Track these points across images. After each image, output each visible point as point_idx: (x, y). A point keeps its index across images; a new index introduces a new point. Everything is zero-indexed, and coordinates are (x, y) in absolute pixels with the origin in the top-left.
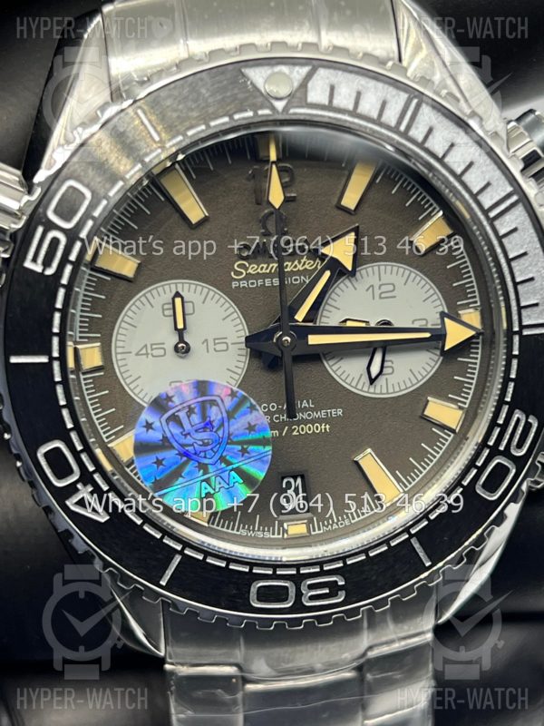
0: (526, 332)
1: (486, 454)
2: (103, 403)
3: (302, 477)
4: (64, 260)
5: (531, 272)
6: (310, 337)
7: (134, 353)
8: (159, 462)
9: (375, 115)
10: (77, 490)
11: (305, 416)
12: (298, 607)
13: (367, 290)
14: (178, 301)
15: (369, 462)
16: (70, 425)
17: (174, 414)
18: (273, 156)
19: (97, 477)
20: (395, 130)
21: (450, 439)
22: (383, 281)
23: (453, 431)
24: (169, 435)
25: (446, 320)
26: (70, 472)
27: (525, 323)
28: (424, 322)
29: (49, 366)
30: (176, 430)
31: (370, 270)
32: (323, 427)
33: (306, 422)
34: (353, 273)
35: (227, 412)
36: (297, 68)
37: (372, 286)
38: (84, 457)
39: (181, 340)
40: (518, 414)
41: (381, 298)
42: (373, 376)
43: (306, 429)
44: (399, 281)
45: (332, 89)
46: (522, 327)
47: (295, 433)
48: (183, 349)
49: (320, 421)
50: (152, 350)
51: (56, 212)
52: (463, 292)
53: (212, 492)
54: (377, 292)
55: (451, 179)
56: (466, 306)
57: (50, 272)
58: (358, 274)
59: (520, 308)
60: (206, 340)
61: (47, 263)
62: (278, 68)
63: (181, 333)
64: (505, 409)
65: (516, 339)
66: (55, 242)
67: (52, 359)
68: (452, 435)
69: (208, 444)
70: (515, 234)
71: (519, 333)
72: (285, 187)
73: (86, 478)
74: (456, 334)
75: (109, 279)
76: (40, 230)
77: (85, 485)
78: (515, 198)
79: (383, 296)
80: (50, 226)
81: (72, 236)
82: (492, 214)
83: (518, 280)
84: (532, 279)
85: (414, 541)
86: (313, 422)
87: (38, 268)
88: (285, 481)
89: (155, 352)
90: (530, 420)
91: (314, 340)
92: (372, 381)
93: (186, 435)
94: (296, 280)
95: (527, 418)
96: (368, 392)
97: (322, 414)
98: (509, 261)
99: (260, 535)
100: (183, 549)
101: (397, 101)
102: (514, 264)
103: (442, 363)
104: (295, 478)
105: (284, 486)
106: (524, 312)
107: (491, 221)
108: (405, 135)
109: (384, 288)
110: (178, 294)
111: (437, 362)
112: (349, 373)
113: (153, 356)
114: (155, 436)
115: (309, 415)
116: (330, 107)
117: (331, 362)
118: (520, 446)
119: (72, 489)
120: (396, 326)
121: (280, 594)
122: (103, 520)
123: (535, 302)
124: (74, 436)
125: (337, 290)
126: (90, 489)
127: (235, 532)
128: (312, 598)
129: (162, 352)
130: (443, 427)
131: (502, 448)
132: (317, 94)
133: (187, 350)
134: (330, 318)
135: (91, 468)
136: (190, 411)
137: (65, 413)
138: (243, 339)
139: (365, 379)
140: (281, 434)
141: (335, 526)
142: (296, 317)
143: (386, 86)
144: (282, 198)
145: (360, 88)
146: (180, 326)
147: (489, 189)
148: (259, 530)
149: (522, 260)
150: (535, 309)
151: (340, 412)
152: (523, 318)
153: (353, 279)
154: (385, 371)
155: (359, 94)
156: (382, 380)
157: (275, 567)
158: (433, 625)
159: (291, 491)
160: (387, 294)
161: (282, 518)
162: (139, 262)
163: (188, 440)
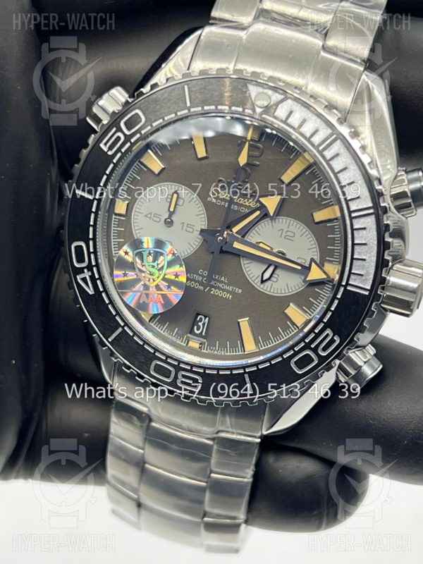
0: (349, 288)
1: (302, 345)
2: (119, 235)
3: (209, 319)
4: (119, 150)
5: (366, 255)
6: (235, 243)
7: (145, 214)
8: (125, 275)
9: (308, 135)
10: (84, 272)
11: (221, 285)
12: (174, 384)
13: (279, 231)
14: (175, 196)
15: (244, 323)
16: (91, 236)
17: (141, 252)
18: (249, 137)
19: (95, 269)
20: (317, 147)
21: (295, 331)
22: (290, 230)
23: (298, 328)
24: (135, 262)
26: (84, 261)
27: (350, 282)
28: (304, 261)
29: (92, 201)
30: (139, 261)
31: (284, 220)
32: (228, 295)
33: (219, 289)
34: (272, 218)
35: (168, 263)
36: (277, 94)
37: (282, 230)
38: (92, 256)
39: (170, 217)
40: (328, 331)
41: (285, 238)
42: (264, 278)
43: (219, 293)
44: (298, 233)
45: (291, 113)
46: (347, 284)
47: (212, 292)
48: (169, 223)
49: (228, 291)
50: (154, 216)
51: (126, 123)
52: (331, 253)
53: (147, 302)
54: (284, 234)
55: (337, 186)
56: (331, 262)
57: (110, 153)
58: (277, 220)
59: (350, 273)
60: (183, 223)
61: (110, 148)
62: (266, 91)
63: (171, 214)
64: (322, 325)
65: (342, 289)
66: (119, 138)
68: (297, 330)
69: (152, 275)
70: (363, 231)
71: (345, 287)
72: (249, 156)
73: (90, 267)
74: (315, 274)
75: (146, 170)
76: (114, 129)
77: (88, 271)
78: (372, 211)
79: (287, 237)
80: (119, 130)
81: (128, 138)
82: (353, 215)
83: (355, 257)
84: (364, 260)
85: (246, 376)
86: (224, 290)
87: (105, 149)
88: (200, 316)
89: (155, 219)
90: (335, 338)
91: (236, 245)
92: (263, 281)
93: (143, 266)
94: (242, 209)
95: (333, 336)
96: (259, 287)
97: (230, 288)
98: (353, 244)
99: (174, 339)
100: (124, 326)
101: (324, 132)
102: (356, 247)
103: (305, 287)
104: (205, 317)
105: (198, 319)
106: (352, 277)
107: (351, 219)
108: (321, 153)
109: (288, 233)
110: (176, 192)
112: (253, 271)
113: (153, 220)
116: (285, 122)
117: (245, 262)
118: (324, 349)
119: (81, 271)
120: (288, 257)
121: (166, 373)
122: (91, 293)
123: (362, 273)
124: (91, 243)
125: (262, 224)
126: (90, 274)
127: (162, 332)
128: (182, 382)
129: (158, 220)
130: (293, 324)
131: (313, 346)
132: (281, 112)
133: (172, 223)
134: (253, 237)
135: (94, 263)
136: (150, 254)
137: (91, 229)
138: (200, 230)
139: (260, 278)
140: (204, 289)
141: (216, 352)
142: (233, 229)
143: (322, 122)
144: (245, 161)
145: (307, 117)
146: (172, 210)
147: (358, 200)
148: (174, 336)
149: (363, 247)
150: (360, 277)
151: (240, 291)
152: (350, 279)
153: (273, 221)
154: (273, 279)
155: (304, 121)
156: (269, 283)
157: (168, 357)
158: (259, 434)
159: (200, 324)
160: (290, 237)
161: (189, 335)
162: (163, 167)
163: (143, 269)
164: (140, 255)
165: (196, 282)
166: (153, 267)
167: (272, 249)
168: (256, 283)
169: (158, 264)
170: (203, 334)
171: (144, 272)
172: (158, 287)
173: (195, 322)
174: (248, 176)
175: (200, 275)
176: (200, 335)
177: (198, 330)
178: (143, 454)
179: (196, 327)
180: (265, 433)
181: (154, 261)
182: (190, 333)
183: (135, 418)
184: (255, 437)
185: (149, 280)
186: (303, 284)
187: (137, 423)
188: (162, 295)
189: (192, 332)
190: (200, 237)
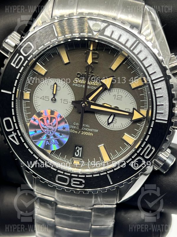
0: (157, 121)
1: (136, 155)
2: (28, 110)
3: (82, 148)
4: (22, 65)
5: (163, 102)
7: (40, 97)
8: (35, 132)
9: (124, 43)
10: (12, 134)
11: (86, 129)
12: (69, 185)
13: (113, 96)
14: (55, 85)
15: (102, 147)
16: (13, 114)
17: (42, 118)
18: (91, 48)
19: (18, 131)
20: (129, 49)
22: (119, 94)
23: (131, 145)
24: (40, 124)
25: (135, 110)
26: (11, 128)
27: (157, 118)
28: (129, 110)
29: (11, 95)
30: (42, 123)
31: (116, 90)
32: (91, 134)
33: (86, 131)
34: (109, 90)
35: (58, 122)
36: (104, 23)
37: (115, 95)
38: (16, 124)
39: (54, 97)
40: (149, 145)
41: (117, 99)
42: (109, 122)
43: (86, 133)
44: (124, 95)
45: (113, 32)
46: (156, 119)
47: (82, 134)
48: (54, 100)
49: (91, 132)
50: (45, 98)
51: (23, 50)
52: (143, 104)
53: (49, 144)
54: (116, 97)
55: (143, 68)
56: (143, 108)
57: (17, 68)
58: (112, 91)
59: (156, 113)
60: (62, 99)
61: (17, 65)
62: (97, 22)
63: (54, 95)
64: (145, 143)
65: (153, 122)
66: (21, 59)
67: (12, 93)
68: (130, 147)
69: (50, 130)
70: (160, 90)
71: (155, 121)
72: (93, 59)
73: (15, 131)
75: (37, 74)
76: (18, 54)
77: (14, 132)
78: (163, 78)
79: (118, 99)
80: (20, 54)
81: (26, 58)
82: (154, 82)
83: (158, 104)
84: (163, 105)
85: (108, 175)
86: (88, 132)
87: (14, 66)
88: (77, 147)
89: (46, 99)
90: (152, 148)
91: (92, 107)
92: (109, 124)
93: (45, 126)
94: (92, 88)
95: (152, 147)
96: (107, 127)
97: (91, 130)
98: (156, 98)
100: (38, 159)
101: (132, 40)
102: (157, 99)
103: (132, 124)
104: (80, 147)
105: (76, 149)
106: (158, 115)
107: (153, 84)
108: (132, 51)
109: (119, 97)
110: (55, 83)
111: (130, 123)
112: (102, 119)
113: (45, 100)
114: (36, 123)
115: (88, 129)
116: (110, 38)
117: (98, 115)
118: (147, 155)
119: (10, 133)
120: (120, 109)
121: (65, 180)
122: (17, 144)
123: (162, 112)
124: (14, 117)
125: (104, 94)
126: (16, 134)
127: (58, 158)
128: (74, 184)
129: (48, 99)
130: (128, 143)
131: (141, 154)
132: (108, 32)
133: (55, 100)
134: (100, 102)
135: (17, 128)
136: (48, 119)
137: (13, 110)
138: (71, 102)
139: (107, 123)
140: (78, 133)
142: (89, 99)
143: (130, 35)
144: (91, 62)
145: (121, 34)
146: (54, 93)
147: (155, 74)
148: (65, 160)
149: (161, 98)
150: (162, 114)
151: (97, 131)
152: (157, 116)
153: (110, 91)
154: (113, 122)
155: (120, 35)
156: (112, 125)
157: (64, 172)
158: (116, 203)
159: (78, 151)
160: (119, 99)
161: (73, 158)
162: (47, 71)
163: (45, 127)
164: (42, 120)
165: (73, 129)
166: (50, 125)
167: (111, 106)
168: (105, 125)
169: (53, 124)
170: (80, 156)
171: (46, 129)
172: (54, 136)
173: (75, 151)
174: (93, 69)
175: (75, 126)
176: (78, 157)
177: (77, 154)
178: (55, 222)
179: (76, 153)
180: (118, 202)
181: (51, 122)
182: (73, 157)
183: (48, 205)
184: (114, 205)
185: (49, 133)
186: (130, 122)
187: (50, 207)
189: (74, 156)
190: (72, 105)
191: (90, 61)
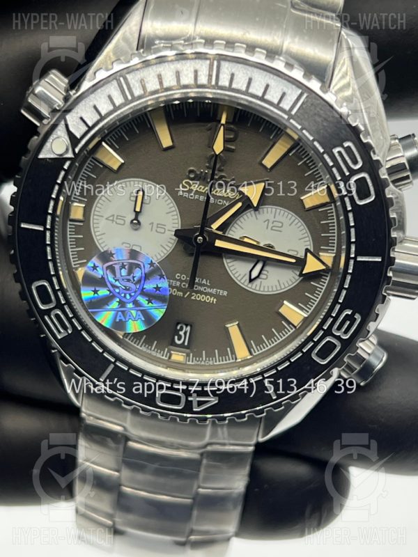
2: (78, 243)
3: (191, 326)
6: (217, 241)
7: (105, 217)
8: (95, 292)
11: (202, 289)
13: (265, 222)
14: (141, 193)
15: (233, 329)
18: (223, 121)
21: (292, 331)
22: (276, 219)
23: (295, 327)
24: (106, 277)
25: (309, 254)
28: (296, 253)
30: (111, 276)
31: (270, 209)
32: (212, 299)
33: (201, 293)
34: (256, 209)
35: (146, 274)
37: (268, 220)
39: (136, 218)
41: (272, 229)
42: (253, 277)
43: (201, 297)
44: (287, 222)
47: (193, 298)
48: (136, 223)
49: (211, 295)
50: (117, 219)
52: (326, 242)
53: (124, 320)
54: (270, 225)
56: (326, 251)
58: (261, 210)
60: (153, 223)
63: (137, 214)
68: (294, 329)
69: (128, 290)
72: (226, 141)
74: (312, 265)
75: (101, 166)
79: (274, 228)
86: (206, 294)
88: (180, 325)
89: (118, 221)
91: (219, 243)
92: (251, 280)
93: (116, 280)
94: (220, 202)
96: (247, 286)
97: (214, 291)
99: (154, 353)
103: (300, 282)
104: (187, 325)
105: (178, 328)
109: (275, 224)
110: (141, 189)
111: (297, 280)
112: (238, 271)
113: (116, 223)
115: (205, 289)
117: (228, 261)
120: (277, 250)
125: (245, 217)
127: (139, 347)
129: (122, 222)
130: (289, 323)
133: (139, 223)
134: (235, 233)
136: (123, 266)
138: (174, 229)
139: (247, 277)
140: (184, 295)
141: (203, 363)
142: (212, 226)
144: (222, 148)
146: (138, 209)
148: (154, 350)
151: (225, 293)
153: (257, 212)
154: (262, 276)
156: (258, 282)
158: (254, 442)
159: (182, 333)
160: (277, 228)
161: (171, 347)
162: (123, 162)
164: (111, 269)
165: (173, 288)
166: (129, 280)
167: (258, 242)
168: (243, 282)
169: (134, 277)
170: (186, 344)
171: (118, 287)
173: (176, 332)
174: (224, 163)
175: (177, 280)
176: (182, 346)
177: (179, 339)
178: (119, 478)
179: (176, 337)
180: (261, 440)
181: (129, 274)
182: (171, 345)
183: (109, 440)
184: (250, 445)
185: (125, 296)
186: (297, 277)
187: (112, 444)
188: (142, 311)
189: (173, 343)
190: (175, 238)
191: (219, 147)
